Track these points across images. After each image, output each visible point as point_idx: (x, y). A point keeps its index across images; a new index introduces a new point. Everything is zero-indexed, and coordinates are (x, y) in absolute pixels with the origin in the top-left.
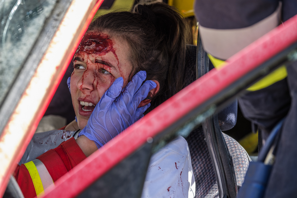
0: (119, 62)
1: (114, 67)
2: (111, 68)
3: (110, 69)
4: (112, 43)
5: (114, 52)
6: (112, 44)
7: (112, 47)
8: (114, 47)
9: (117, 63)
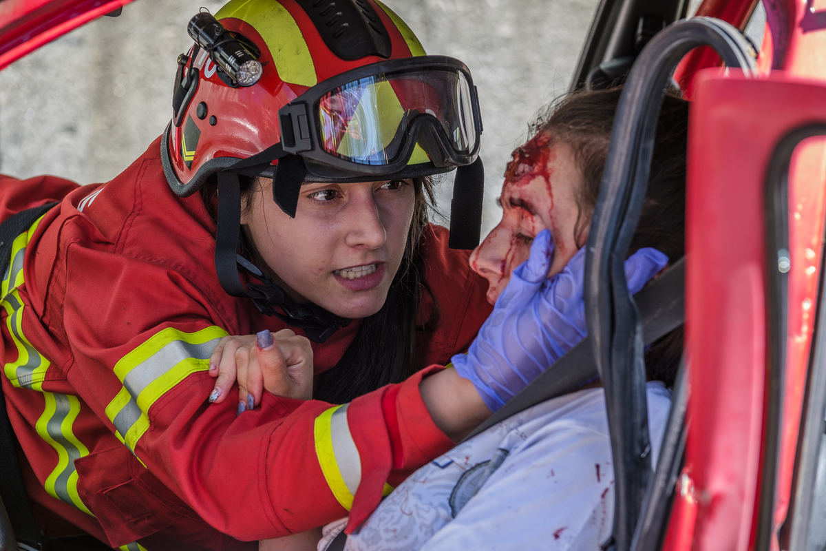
0: (555, 203)
1: (541, 217)
2: (535, 218)
3: (532, 221)
4: (548, 156)
5: (547, 178)
6: (546, 160)
7: (545, 166)
8: (550, 165)
9: (550, 205)
